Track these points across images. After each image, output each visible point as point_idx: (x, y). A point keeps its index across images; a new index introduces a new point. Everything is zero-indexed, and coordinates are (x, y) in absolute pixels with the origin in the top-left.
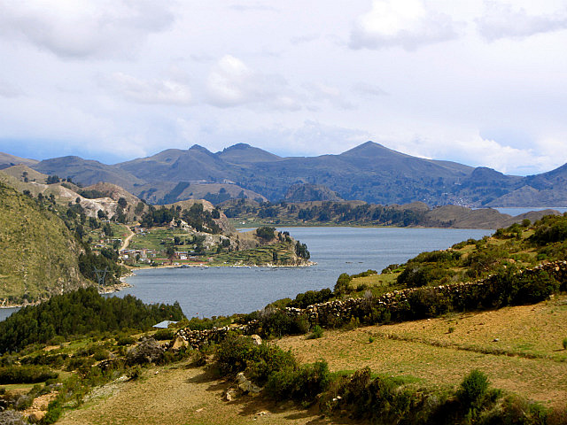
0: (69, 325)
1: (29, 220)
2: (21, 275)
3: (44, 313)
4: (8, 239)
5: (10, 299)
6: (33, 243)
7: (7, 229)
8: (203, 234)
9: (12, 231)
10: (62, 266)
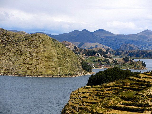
0: (115, 76)
1: (66, 51)
2: (67, 67)
3: (107, 73)
4: (61, 56)
5: (65, 75)
6: (68, 58)
7: (61, 53)
8: (107, 59)
9: (62, 54)
10: (77, 65)
